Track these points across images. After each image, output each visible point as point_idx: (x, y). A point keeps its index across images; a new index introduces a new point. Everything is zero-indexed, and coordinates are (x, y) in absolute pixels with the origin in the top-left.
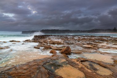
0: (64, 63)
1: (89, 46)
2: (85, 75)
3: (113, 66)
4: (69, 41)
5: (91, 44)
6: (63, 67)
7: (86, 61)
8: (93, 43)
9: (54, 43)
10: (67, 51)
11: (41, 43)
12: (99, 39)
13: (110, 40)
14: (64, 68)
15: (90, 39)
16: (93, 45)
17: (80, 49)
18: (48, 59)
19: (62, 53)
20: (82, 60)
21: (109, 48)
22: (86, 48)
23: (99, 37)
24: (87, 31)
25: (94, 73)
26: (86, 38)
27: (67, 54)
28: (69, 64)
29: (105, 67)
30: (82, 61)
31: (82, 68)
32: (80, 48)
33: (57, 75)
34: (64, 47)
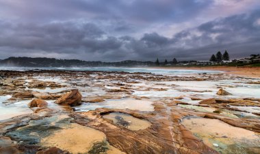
0: (64, 121)
1: (119, 88)
2: (107, 136)
3: (153, 114)
4: (78, 80)
5: (122, 85)
6: (62, 129)
7: (110, 112)
8: (124, 83)
9: (41, 86)
10: (72, 98)
11: (6, 85)
12: (134, 77)
13: (150, 78)
14: (63, 132)
15: (119, 77)
16: (124, 87)
17: (100, 95)
18: (23, 118)
19: (60, 104)
20: (103, 111)
21: (149, 89)
22: (112, 91)
23: (135, 73)
24: (114, 63)
25: (123, 131)
26: (112, 75)
27: (72, 105)
28: (76, 122)
29: (141, 118)
30: (102, 114)
31: (101, 125)
32: (102, 93)
33: (45, 148)
34: (66, 91)
